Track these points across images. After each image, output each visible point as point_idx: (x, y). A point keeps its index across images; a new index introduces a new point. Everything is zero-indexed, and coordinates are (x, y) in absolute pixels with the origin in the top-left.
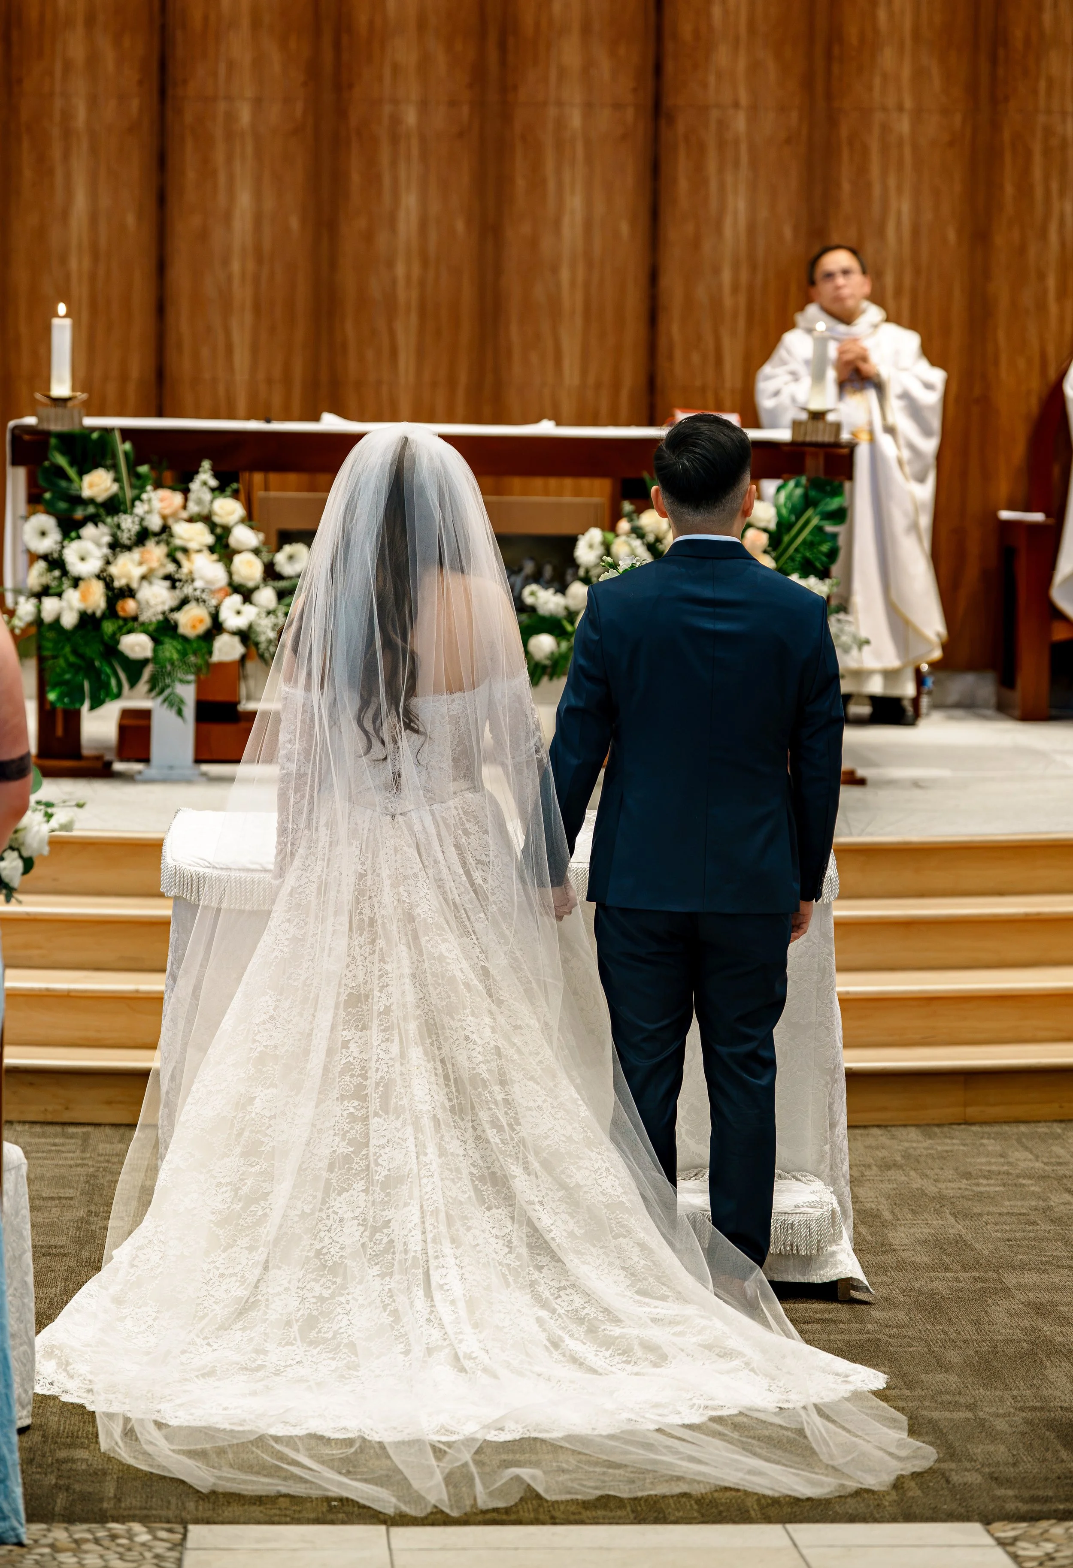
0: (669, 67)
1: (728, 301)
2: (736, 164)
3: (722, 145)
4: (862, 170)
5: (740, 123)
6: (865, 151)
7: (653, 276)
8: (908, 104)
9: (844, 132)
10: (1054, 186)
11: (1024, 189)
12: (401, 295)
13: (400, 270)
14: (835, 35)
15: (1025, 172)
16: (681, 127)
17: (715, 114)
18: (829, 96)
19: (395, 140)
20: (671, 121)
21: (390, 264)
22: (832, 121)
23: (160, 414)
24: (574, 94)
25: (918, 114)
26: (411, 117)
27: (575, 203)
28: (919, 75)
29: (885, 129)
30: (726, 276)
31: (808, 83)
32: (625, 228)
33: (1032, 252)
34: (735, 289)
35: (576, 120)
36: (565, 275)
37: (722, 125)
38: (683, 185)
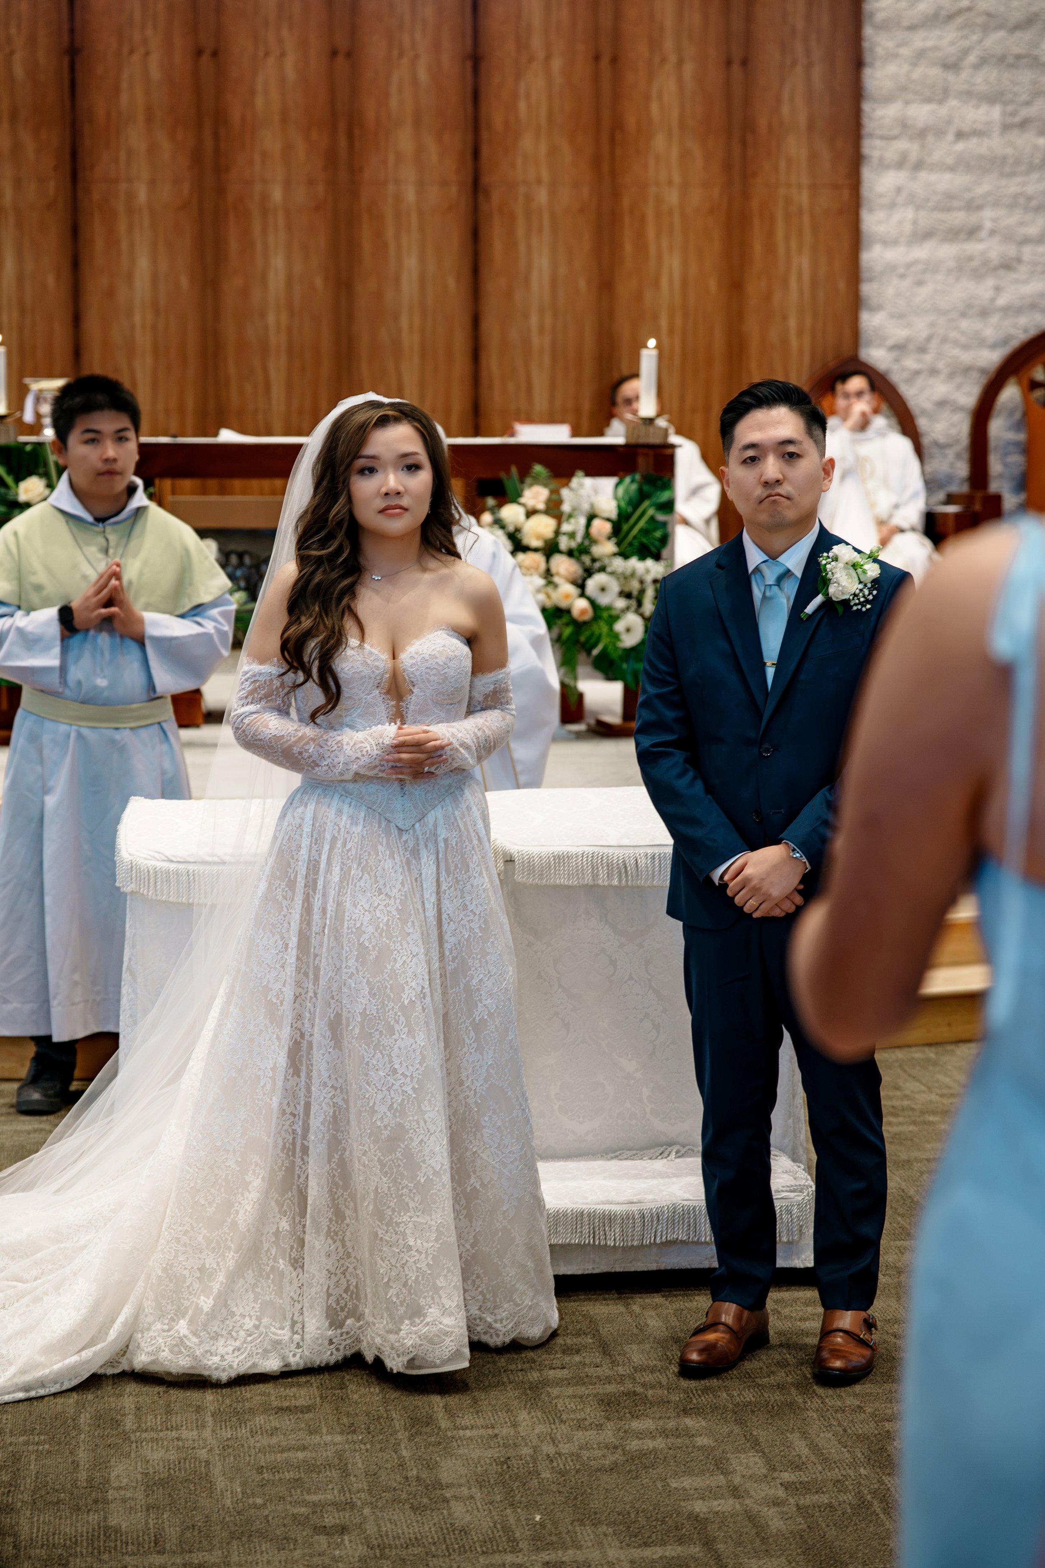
0: (485, 151)
1: (536, 341)
2: (540, 230)
3: (528, 214)
4: (640, 235)
5: (542, 196)
6: (642, 217)
7: (476, 322)
8: (677, 178)
9: (626, 202)
10: (794, 245)
11: (770, 248)
12: (273, 340)
13: (271, 318)
14: (617, 125)
15: (770, 234)
16: (496, 198)
17: (522, 189)
18: (613, 175)
19: (265, 212)
20: (488, 195)
21: (263, 315)
22: (616, 195)
24: (409, 173)
25: (685, 187)
26: (277, 194)
27: (411, 263)
28: (686, 155)
29: (659, 200)
30: (534, 320)
31: (596, 163)
32: (451, 282)
33: (777, 297)
34: (541, 331)
35: (410, 195)
36: (404, 321)
37: (528, 198)
38: (498, 246)
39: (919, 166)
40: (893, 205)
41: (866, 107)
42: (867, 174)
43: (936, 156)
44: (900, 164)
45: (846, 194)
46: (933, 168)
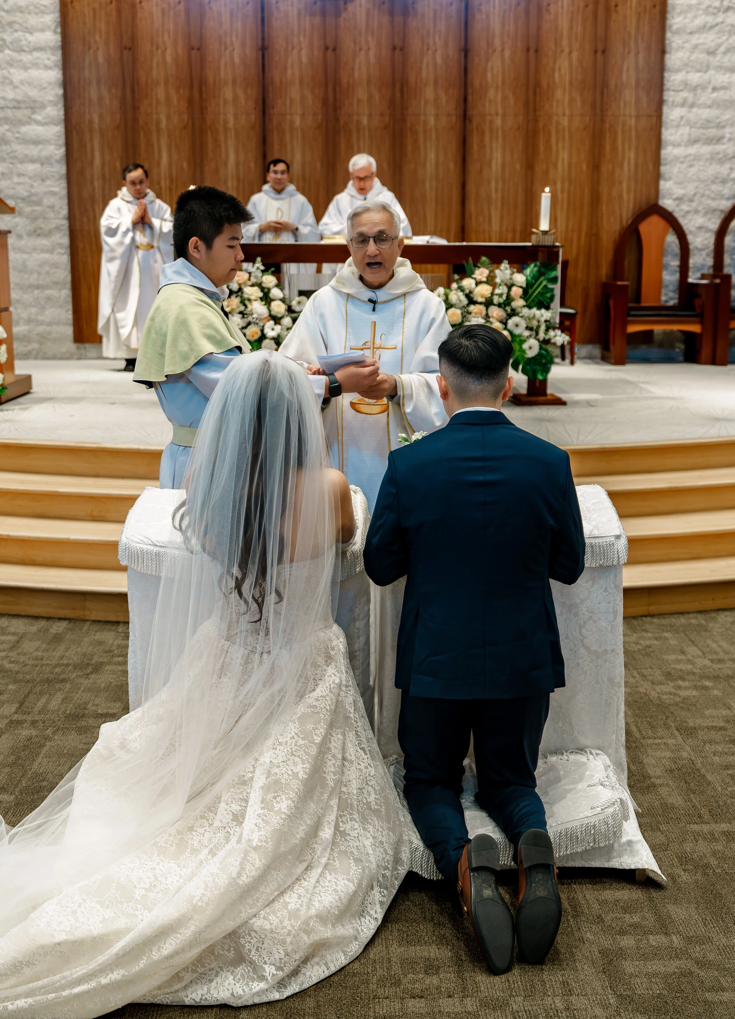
0: (470, 98)
1: (494, 195)
2: (497, 138)
3: (491, 130)
4: (548, 141)
5: (498, 122)
6: (549, 132)
7: (464, 185)
8: (567, 112)
9: (541, 125)
10: (627, 146)
11: (614, 148)
14: (538, 85)
15: (614, 141)
16: (475, 124)
17: (488, 118)
18: (535, 110)
19: (359, 131)
20: (471, 121)
22: (536, 120)
24: (431, 110)
25: (571, 117)
26: (365, 121)
27: (432, 156)
28: (572, 100)
29: (558, 123)
30: (493, 184)
31: (526, 104)
32: (452, 166)
33: (618, 173)
34: (497, 190)
35: (432, 121)
36: (428, 185)
37: (491, 122)
38: (475, 147)
39: (692, 105)
40: (678, 126)
41: (666, 75)
42: (665, 109)
43: (701, 101)
44: (683, 105)
45: (654, 120)
46: (699, 106)
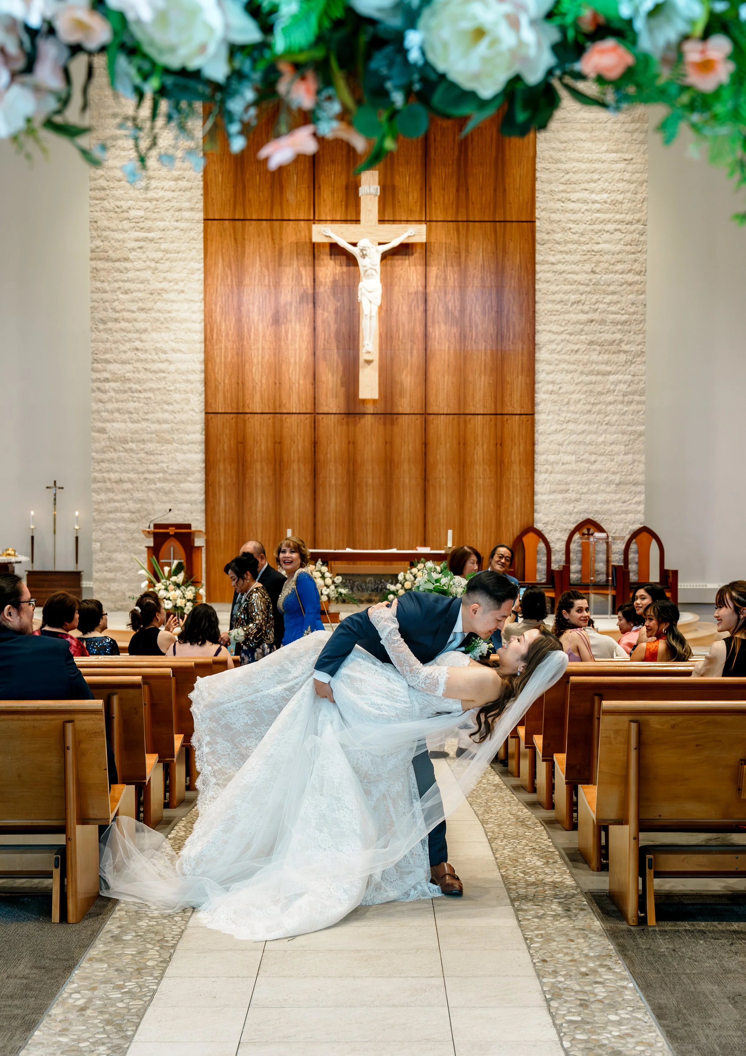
0: (428, 470)
2: (443, 491)
3: (439, 486)
4: (471, 492)
5: (444, 482)
6: (472, 488)
7: (425, 516)
8: (482, 476)
9: (467, 483)
10: (515, 495)
11: (508, 496)
12: (368, 521)
13: (368, 515)
14: (465, 462)
15: (508, 492)
16: (431, 482)
17: (438, 480)
18: (464, 475)
20: (428, 481)
22: (464, 481)
23: (315, 548)
24: (406, 475)
25: (484, 479)
26: (370, 481)
27: (407, 500)
28: (484, 470)
29: (477, 482)
30: (441, 515)
31: (459, 472)
32: (418, 505)
33: (510, 509)
34: (443, 519)
35: (407, 481)
36: (405, 516)
37: (440, 482)
38: (431, 495)
39: (551, 473)
40: (544, 484)
41: (536, 456)
42: (536, 475)
43: (556, 470)
44: (546, 472)
45: (530, 480)
46: (555, 473)
